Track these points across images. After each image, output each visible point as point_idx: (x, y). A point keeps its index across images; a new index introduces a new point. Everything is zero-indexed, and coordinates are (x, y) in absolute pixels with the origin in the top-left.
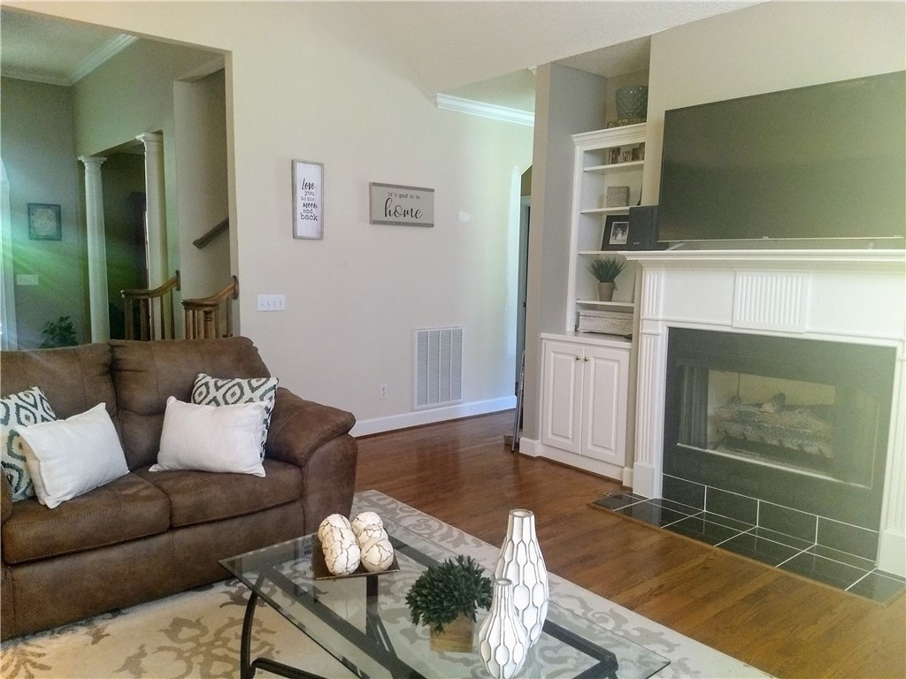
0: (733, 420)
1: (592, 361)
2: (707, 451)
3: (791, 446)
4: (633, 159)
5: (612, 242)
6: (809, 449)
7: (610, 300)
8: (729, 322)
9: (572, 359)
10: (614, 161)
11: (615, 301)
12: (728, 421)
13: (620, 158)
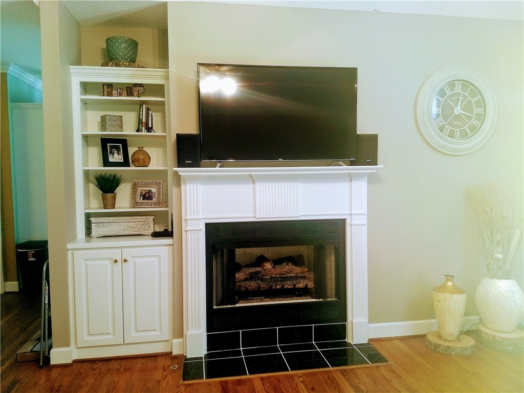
0: (246, 280)
1: (130, 260)
2: (237, 305)
3: (288, 286)
4: (128, 95)
5: (111, 160)
6: (298, 286)
7: (114, 207)
8: (252, 215)
9: (108, 262)
10: (110, 94)
11: (118, 208)
12: (243, 281)
13: (114, 92)
